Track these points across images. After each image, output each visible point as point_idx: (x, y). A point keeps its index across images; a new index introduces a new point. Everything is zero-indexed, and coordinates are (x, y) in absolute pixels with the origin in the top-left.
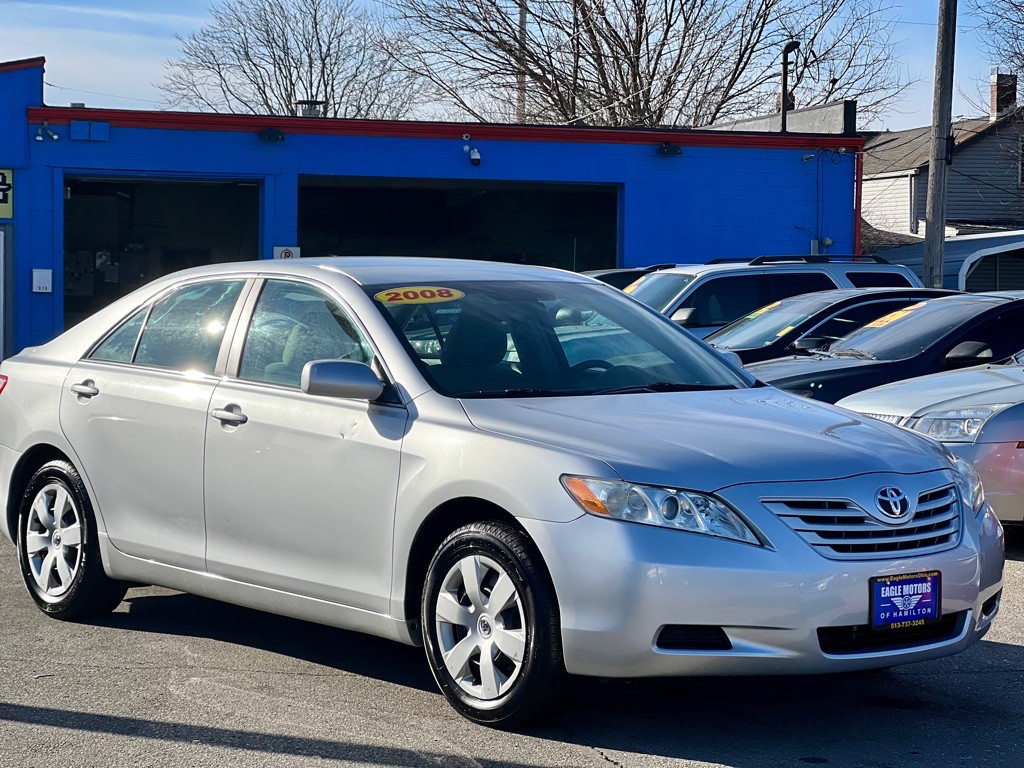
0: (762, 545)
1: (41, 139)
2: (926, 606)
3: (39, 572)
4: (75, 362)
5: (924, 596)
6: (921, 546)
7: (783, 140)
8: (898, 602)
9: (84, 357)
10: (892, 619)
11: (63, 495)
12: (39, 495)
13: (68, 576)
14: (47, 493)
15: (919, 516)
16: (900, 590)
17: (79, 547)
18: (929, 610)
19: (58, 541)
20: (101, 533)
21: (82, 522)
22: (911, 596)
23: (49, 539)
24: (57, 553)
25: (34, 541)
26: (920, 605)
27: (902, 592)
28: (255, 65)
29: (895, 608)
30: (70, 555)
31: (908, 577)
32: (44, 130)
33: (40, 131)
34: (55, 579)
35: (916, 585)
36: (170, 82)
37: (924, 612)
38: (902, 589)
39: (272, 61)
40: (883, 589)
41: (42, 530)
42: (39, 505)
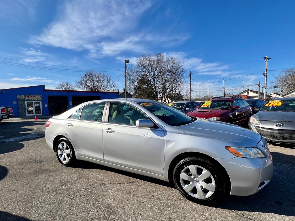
3: (61, 158)
4: (66, 119)
7: (113, 93)
9: (68, 118)
11: (65, 144)
12: (60, 144)
13: (68, 159)
14: (62, 144)
17: (70, 154)
19: (65, 152)
20: (75, 152)
21: (70, 149)
23: (63, 152)
24: (65, 155)
25: (59, 152)
30: (68, 155)
34: (65, 159)
41: (61, 150)
42: (60, 146)
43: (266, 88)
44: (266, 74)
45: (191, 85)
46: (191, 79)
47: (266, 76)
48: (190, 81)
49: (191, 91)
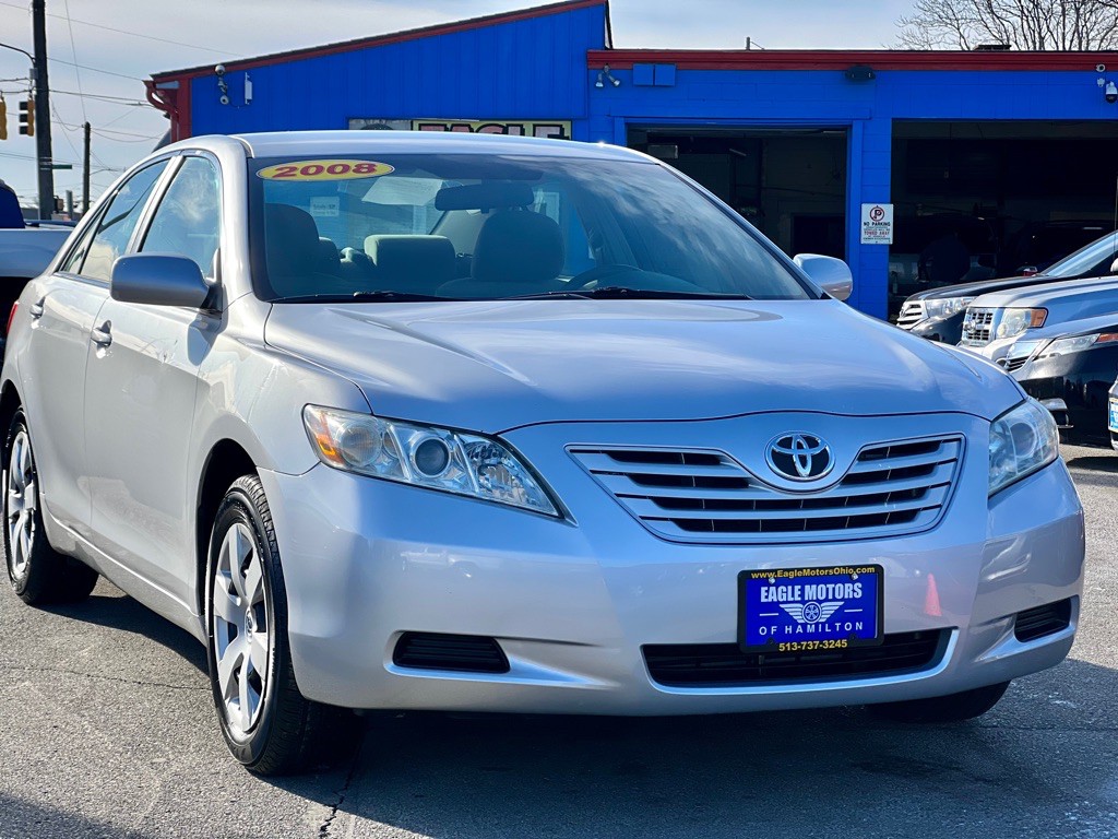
0: (562, 516)
1: (601, 85)
2: (854, 618)
5: (849, 603)
6: (851, 526)
8: (795, 611)
9: (57, 270)
10: (781, 636)
15: (850, 480)
16: (797, 593)
18: (859, 626)
22: (820, 602)
26: (838, 616)
27: (802, 595)
28: (998, 18)
29: (787, 619)
31: (813, 573)
32: (604, 75)
33: (600, 78)
35: (830, 586)
36: (902, 42)
37: (848, 627)
38: (802, 590)
39: (1020, 14)
40: (764, 589)
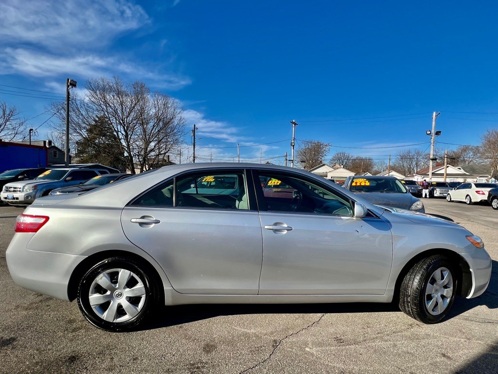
43: (293, 162)
44: (293, 144)
45: (194, 148)
46: (194, 138)
47: (294, 146)
48: (193, 141)
49: (194, 157)
